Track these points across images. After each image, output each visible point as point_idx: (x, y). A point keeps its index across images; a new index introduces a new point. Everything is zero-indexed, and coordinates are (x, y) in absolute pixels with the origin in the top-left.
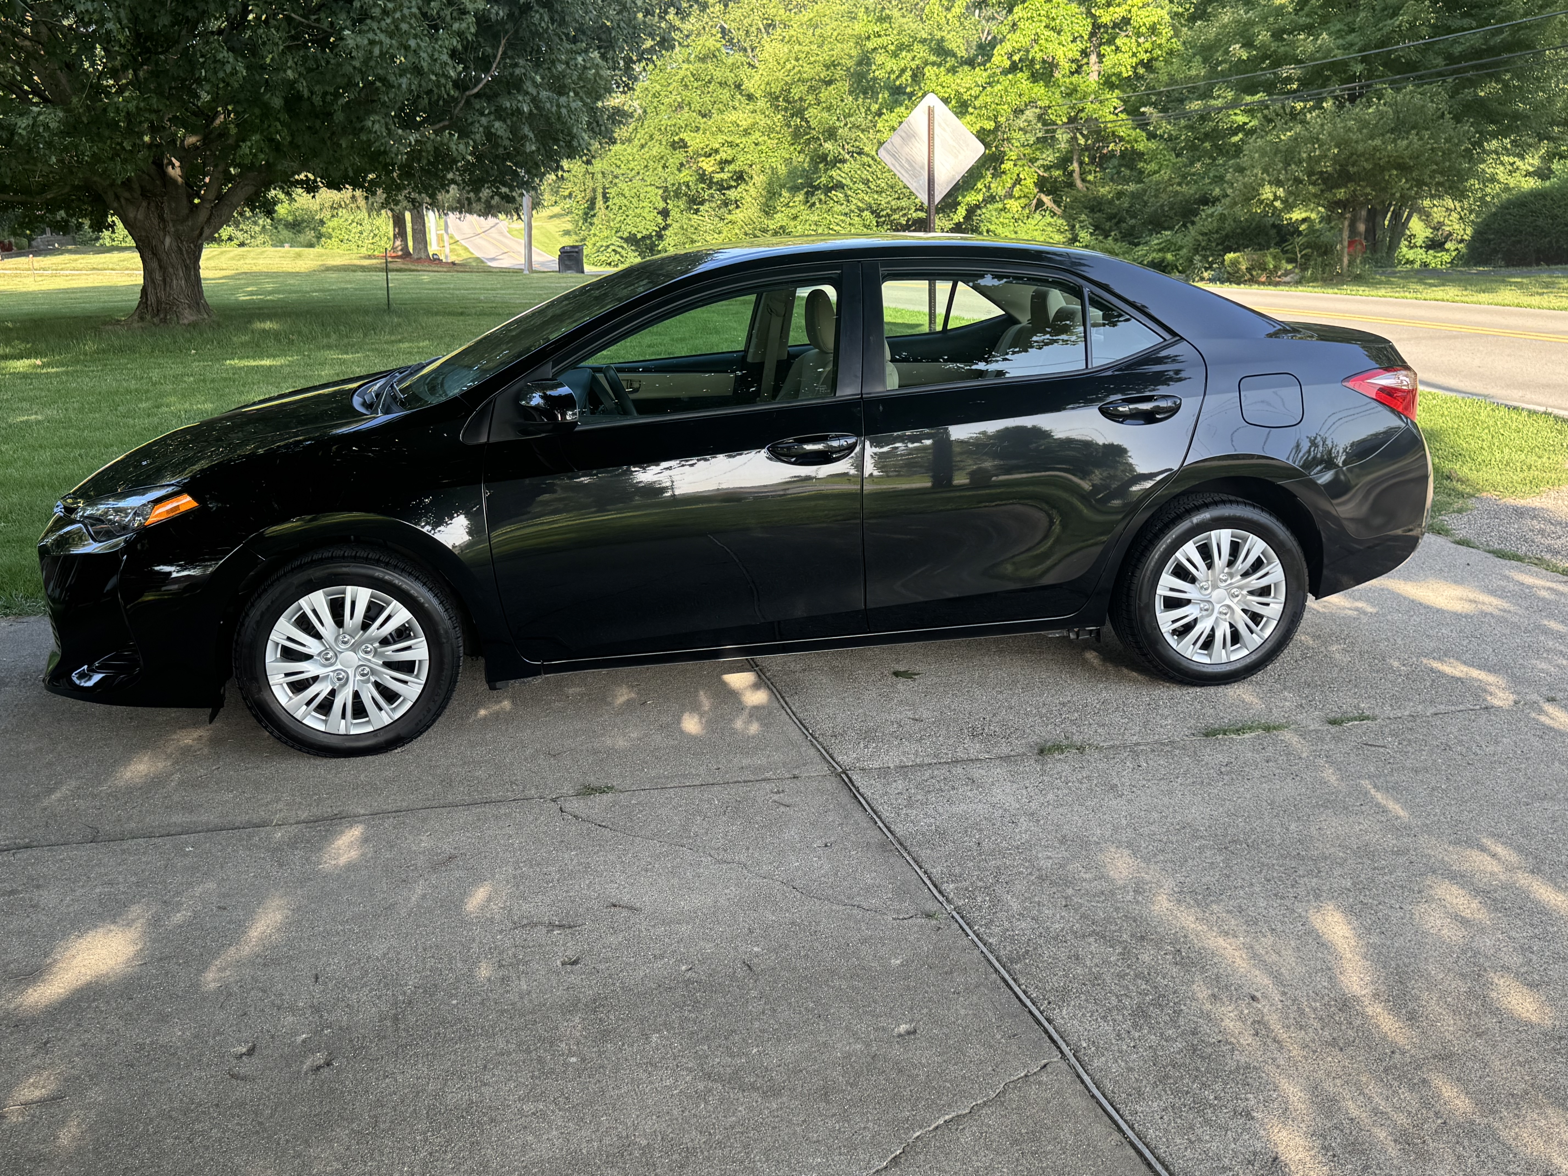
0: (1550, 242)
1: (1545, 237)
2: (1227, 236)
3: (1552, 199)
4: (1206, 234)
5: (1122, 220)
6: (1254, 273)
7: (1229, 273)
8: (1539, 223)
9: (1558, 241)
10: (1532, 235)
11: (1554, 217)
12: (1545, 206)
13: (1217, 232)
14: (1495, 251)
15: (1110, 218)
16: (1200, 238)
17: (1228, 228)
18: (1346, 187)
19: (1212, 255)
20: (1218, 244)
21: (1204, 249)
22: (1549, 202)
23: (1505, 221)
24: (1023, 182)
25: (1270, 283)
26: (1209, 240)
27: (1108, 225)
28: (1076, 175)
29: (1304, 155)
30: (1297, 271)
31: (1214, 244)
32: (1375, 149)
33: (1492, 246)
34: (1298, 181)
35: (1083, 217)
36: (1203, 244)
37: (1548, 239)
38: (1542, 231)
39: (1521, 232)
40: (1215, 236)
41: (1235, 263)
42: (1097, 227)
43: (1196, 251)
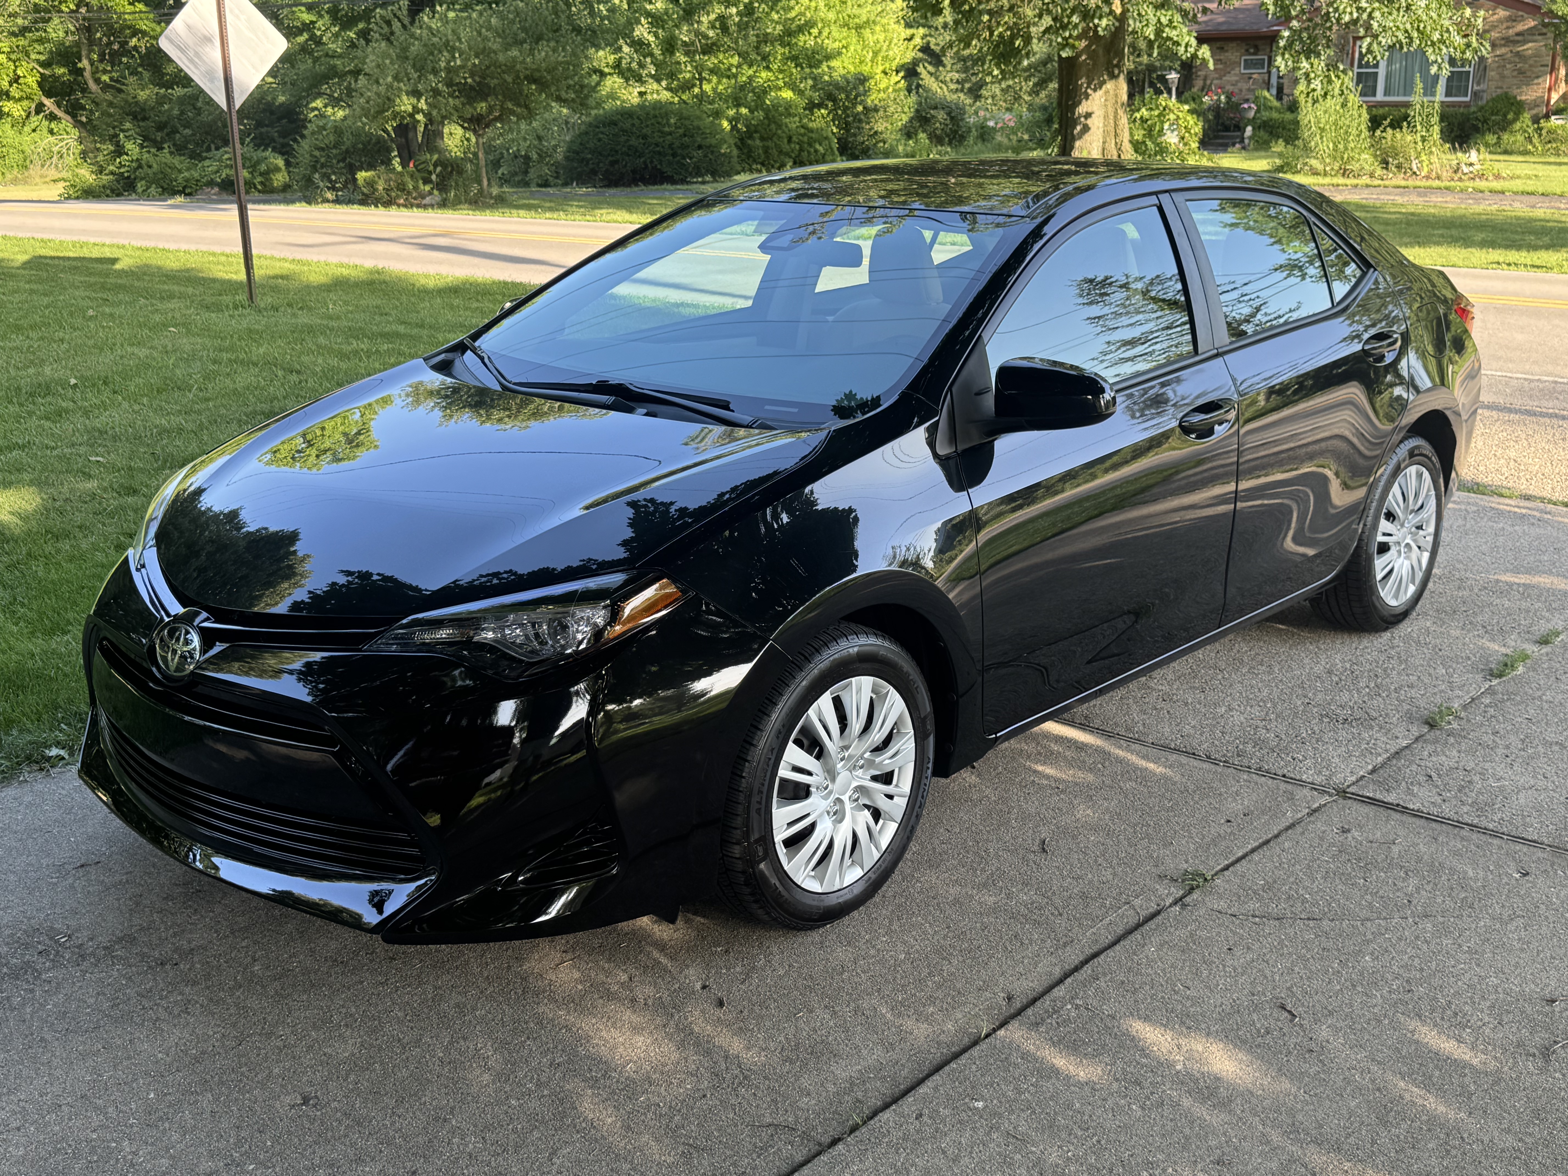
0: (645, 162)
1: (639, 157)
2: (347, 151)
3: (638, 118)
4: (322, 149)
5: (175, 131)
6: (393, 194)
7: (363, 194)
8: (631, 143)
9: (652, 162)
10: (629, 155)
11: (645, 137)
12: (633, 125)
13: (335, 147)
14: (594, 172)
15: (160, 127)
16: (317, 153)
17: (348, 143)
18: (486, 101)
19: (334, 173)
20: (338, 162)
21: (323, 166)
22: (636, 122)
23: (600, 140)
24: (21, 81)
25: (408, 205)
26: (329, 157)
27: (159, 136)
28: (87, 74)
29: (443, 65)
30: (436, 192)
31: (334, 161)
32: (514, 59)
33: (591, 166)
34: (436, 92)
35: (128, 125)
36: (323, 160)
37: (642, 160)
38: (636, 151)
39: (617, 151)
40: (334, 151)
41: (371, 184)
42: (146, 138)
43: (314, 169)
